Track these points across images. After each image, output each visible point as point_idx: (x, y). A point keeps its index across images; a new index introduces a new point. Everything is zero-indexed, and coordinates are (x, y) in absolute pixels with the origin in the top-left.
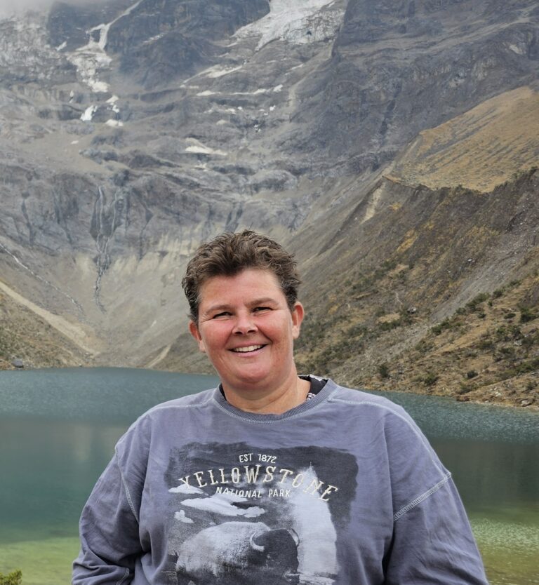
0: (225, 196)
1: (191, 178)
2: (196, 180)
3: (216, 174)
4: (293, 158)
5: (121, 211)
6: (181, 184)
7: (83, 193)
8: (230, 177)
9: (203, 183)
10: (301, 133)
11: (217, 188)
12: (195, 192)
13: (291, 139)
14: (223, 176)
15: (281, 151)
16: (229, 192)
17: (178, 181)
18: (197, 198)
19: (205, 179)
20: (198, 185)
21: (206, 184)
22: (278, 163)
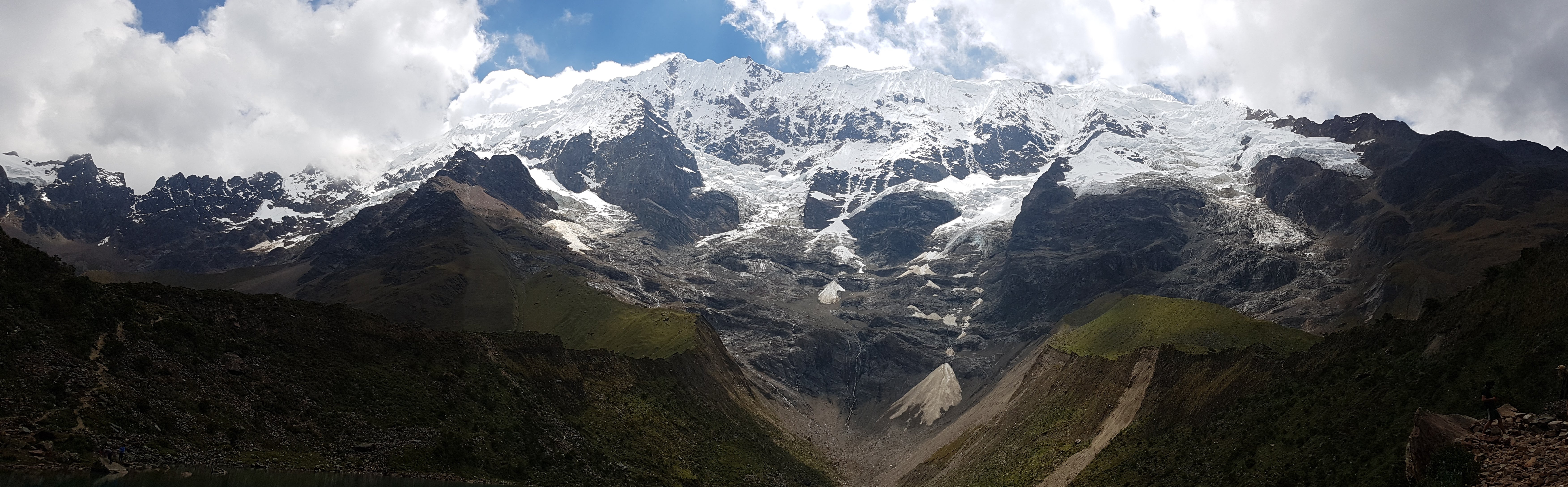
0: (938, 352)
1: (915, 337)
2: (918, 338)
3: (932, 334)
4: (983, 326)
5: (865, 361)
6: (908, 342)
7: (836, 345)
8: (941, 337)
9: (923, 341)
10: (988, 309)
11: (933, 346)
12: (918, 348)
13: (981, 312)
14: (937, 337)
15: (975, 321)
16: (941, 350)
17: (905, 338)
18: (920, 352)
19: (924, 338)
20: (920, 343)
21: (925, 342)
22: (973, 329)
